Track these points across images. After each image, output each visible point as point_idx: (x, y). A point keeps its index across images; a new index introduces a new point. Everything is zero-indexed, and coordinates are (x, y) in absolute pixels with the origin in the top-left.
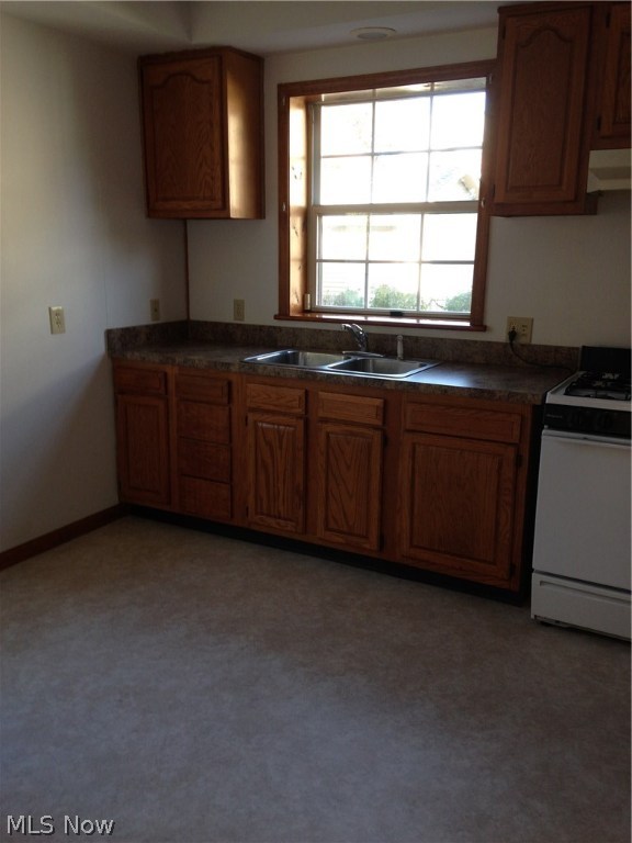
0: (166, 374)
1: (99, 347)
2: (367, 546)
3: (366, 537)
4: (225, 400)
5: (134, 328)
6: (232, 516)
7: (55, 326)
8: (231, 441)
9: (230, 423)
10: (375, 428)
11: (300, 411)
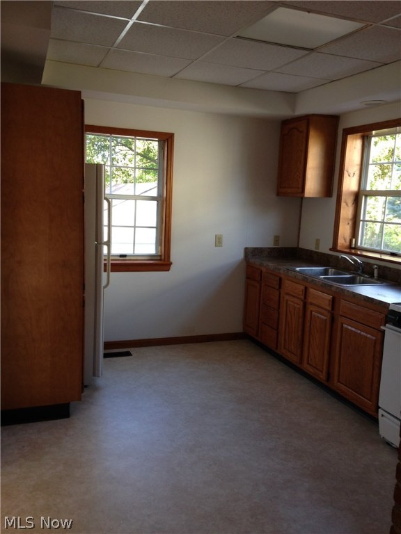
0: (261, 271)
1: (241, 255)
2: (321, 377)
3: (322, 372)
4: (277, 287)
5: (261, 248)
6: (277, 348)
7: (217, 243)
8: (279, 308)
9: (279, 299)
10: (329, 311)
11: (302, 297)
